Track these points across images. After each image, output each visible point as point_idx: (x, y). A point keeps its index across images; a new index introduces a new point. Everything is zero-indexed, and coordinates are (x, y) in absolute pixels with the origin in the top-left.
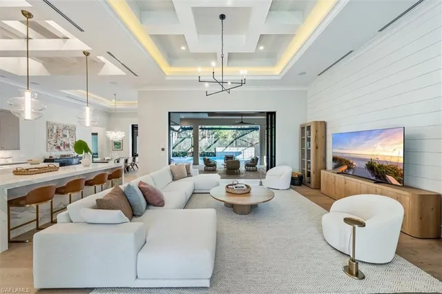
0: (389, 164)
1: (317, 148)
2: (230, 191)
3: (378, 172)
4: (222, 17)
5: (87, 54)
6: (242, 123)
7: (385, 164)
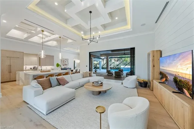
0: (185, 80)
1: (154, 66)
2: (94, 84)
3: (179, 85)
4: (91, 12)
5: (60, 37)
6: (125, 54)
7: (183, 80)
